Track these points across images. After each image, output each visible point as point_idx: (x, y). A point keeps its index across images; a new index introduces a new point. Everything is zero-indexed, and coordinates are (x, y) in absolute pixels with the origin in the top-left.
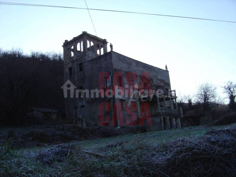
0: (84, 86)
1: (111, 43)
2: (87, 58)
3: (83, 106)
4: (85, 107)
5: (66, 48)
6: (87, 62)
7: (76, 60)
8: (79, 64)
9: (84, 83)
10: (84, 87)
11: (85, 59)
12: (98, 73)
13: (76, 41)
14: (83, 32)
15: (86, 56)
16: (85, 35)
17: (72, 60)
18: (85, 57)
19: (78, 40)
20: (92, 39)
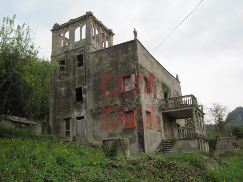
0: (86, 87)
1: (135, 29)
2: (91, 49)
3: (82, 118)
4: (85, 118)
5: (57, 33)
6: (92, 53)
7: (73, 50)
8: (77, 56)
9: (86, 84)
10: (84, 89)
11: (89, 49)
12: (111, 69)
13: (74, 25)
14: (87, 13)
15: (91, 45)
16: (91, 17)
17: (65, 50)
18: (89, 47)
19: (78, 23)
20: (97, 25)
